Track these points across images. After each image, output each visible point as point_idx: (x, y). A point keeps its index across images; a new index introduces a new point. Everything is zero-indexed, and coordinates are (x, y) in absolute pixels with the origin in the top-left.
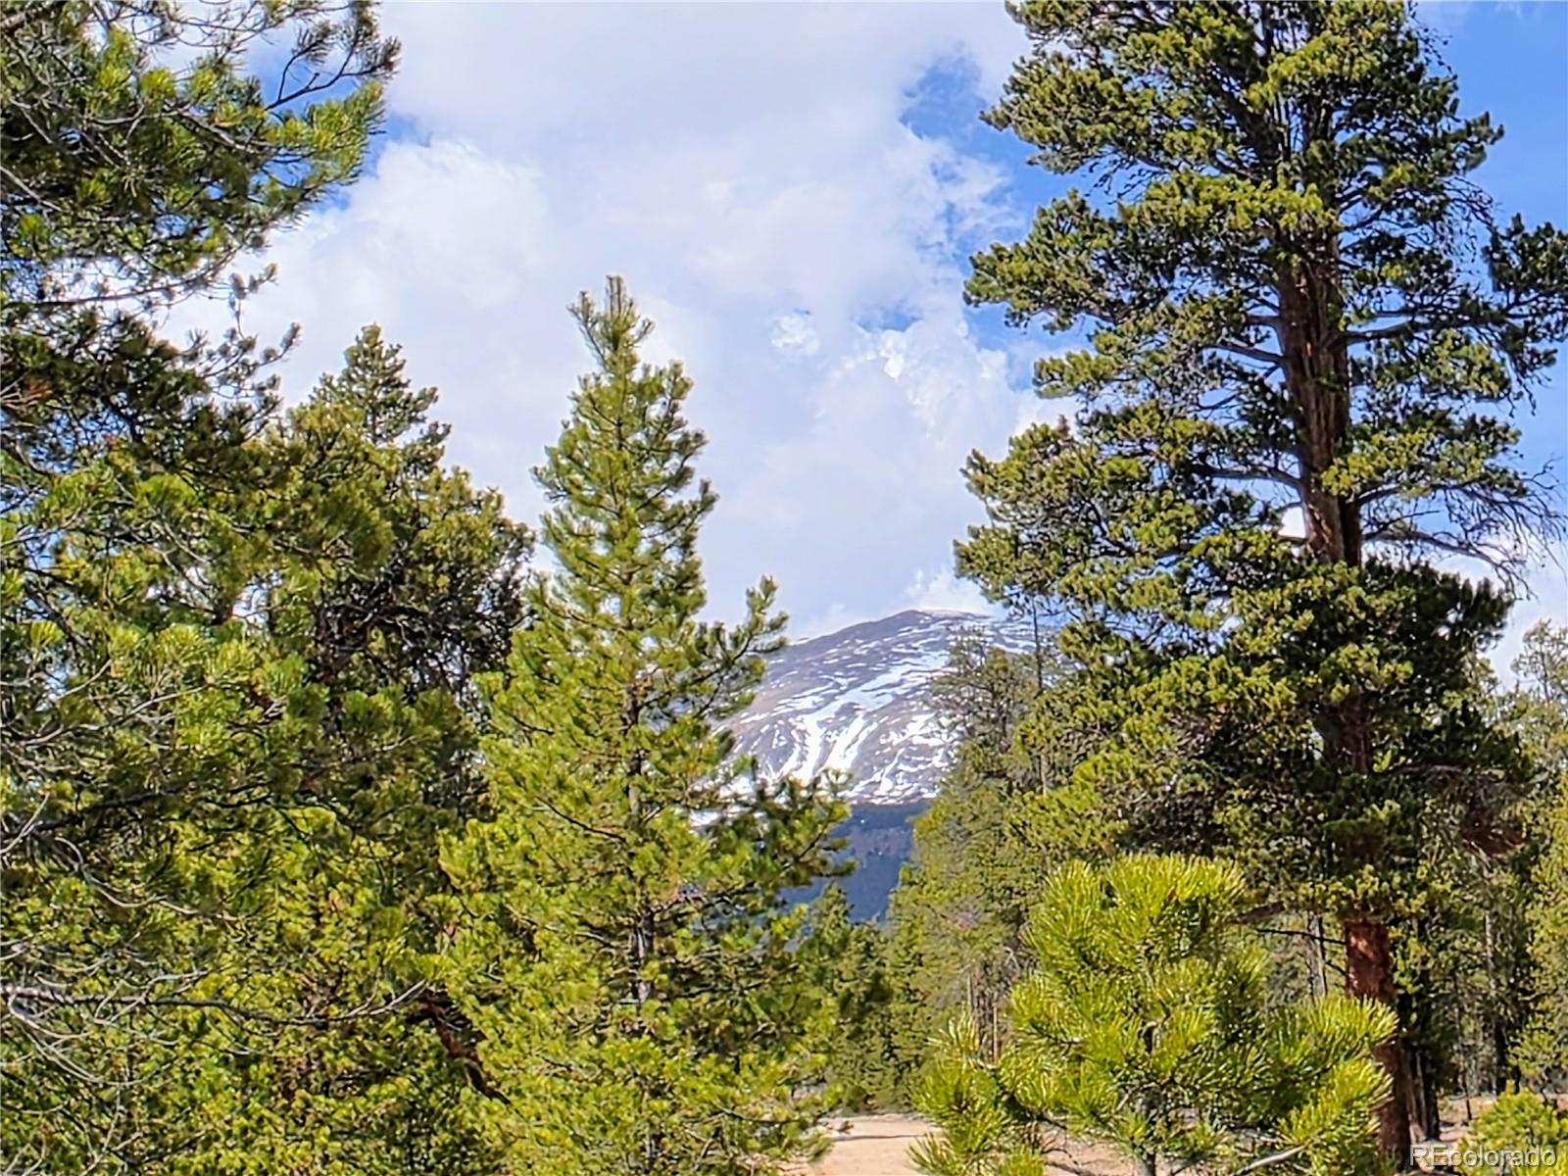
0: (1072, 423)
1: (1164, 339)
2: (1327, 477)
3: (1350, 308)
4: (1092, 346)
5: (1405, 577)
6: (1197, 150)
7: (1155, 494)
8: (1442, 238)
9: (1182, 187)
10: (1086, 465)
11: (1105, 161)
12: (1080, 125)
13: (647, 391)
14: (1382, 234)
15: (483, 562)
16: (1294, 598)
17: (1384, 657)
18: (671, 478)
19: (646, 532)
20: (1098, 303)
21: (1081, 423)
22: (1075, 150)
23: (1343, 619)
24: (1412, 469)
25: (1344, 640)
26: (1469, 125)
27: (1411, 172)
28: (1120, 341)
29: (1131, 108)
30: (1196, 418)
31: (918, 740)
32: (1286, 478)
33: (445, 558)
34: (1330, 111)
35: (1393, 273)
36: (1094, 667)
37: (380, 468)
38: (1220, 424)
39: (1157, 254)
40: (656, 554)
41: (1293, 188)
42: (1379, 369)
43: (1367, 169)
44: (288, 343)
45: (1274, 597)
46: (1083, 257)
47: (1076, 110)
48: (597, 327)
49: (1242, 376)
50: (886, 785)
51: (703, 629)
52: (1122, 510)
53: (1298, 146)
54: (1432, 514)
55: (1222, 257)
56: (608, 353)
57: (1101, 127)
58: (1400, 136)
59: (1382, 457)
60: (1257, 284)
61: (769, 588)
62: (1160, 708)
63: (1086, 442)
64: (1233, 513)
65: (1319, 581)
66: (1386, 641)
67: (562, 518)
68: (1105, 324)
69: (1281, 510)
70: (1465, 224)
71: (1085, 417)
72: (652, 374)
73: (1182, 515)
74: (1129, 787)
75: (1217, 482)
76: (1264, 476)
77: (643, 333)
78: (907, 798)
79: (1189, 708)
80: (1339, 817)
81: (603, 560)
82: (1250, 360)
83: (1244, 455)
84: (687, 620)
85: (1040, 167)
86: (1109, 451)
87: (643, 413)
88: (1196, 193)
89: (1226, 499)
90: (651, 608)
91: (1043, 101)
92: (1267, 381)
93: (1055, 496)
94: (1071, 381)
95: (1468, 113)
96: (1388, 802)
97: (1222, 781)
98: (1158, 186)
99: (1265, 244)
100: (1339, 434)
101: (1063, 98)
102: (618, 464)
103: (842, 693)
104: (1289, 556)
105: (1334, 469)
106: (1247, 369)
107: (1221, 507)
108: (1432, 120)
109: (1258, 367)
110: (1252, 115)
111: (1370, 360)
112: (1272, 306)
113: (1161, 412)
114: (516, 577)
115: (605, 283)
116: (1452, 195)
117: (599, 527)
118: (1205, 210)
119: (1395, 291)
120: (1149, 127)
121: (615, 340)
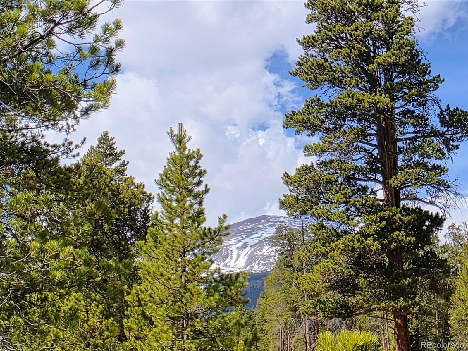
0: (315, 164)
1: (342, 140)
2: (391, 181)
3: (398, 131)
4: (321, 141)
5: (414, 211)
6: (353, 84)
7: (339, 185)
8: (426, 111)
9: (348, 95)
10: (319, 177)
11: (326, 86)
12: (318, 76)
13: (189, 157)
14: (407, 109)
15: (139, 204)
16: (380, 217)
17: (407, 236)
18: (197, 183)
19: (188, 199)
20: (323, 128)
21: (317, 164)
22: (316, 83)
23: (395, 224)
24: (416, 179)
25: (395, 230)
26: (434, 78)
27: (417, 91)
28: (329, 140)
29: (333, 71)
30: (352, 163)
31: (266, 254)
32: (379, 182)
33: (127, 203)
34: (393, 72)
35: (411, 121)
36: (320, 237)
37: (108, 176)
38: (359, 165)
39: (341, 114)
40: (191, 206)
41: (381, 95)
42: (406, 150)
43: (404, 90)
44: (83, 143)
45: (374, 217)
46: (318, 115)
47: (317, 71)
48: (175, 138)
49: (365, 151)
50: (256, 267)
51: (205, 228)
52: (329, 190)
53: (383, 83)
54: (422, 192)
55: (360, 115)
56: (178, 146)
57: (325, 76)
58: (414, 80)
59: (407, 176)
60: (370, 124)
61: (225, 216)
62: (340, 250)
63: (319, 170)
64: (362, 191)
65: (388, 212)
66: (407, 231)
67: (164, 195)
68: (325, 135)
69: (377, 191)
70: (432, 107)
71: (319, 162)
72: (191, 152)
73: (347, 192)
74: (330, 273)
75: (357, 182)
76: (372, 180)
77: (189, 140)
78: (262, 271)
79: (349, 250)
80: (393, 283)
81: (175, 207)
82: (368, 146)
83: (366, 174)
84: (200, 226)
85: (306, 88)
86: (325, 173)
87: (188, 163)
88: (353, 96)
89: (360, 187)
90: (190, 222)
91: (307, 68)
92: (373, 152)
93: (309, 186)
94: (315, 151)
95: (433, 74)
96: (408, 279)
97: (358, 272)
98: (341, 94)
99: (373, 112)
100: (394, 169)
101: (313, 68)
102: (180, 179)
103: (243, 239)
104: (379, 205)
105: (393, 179)
106: (367, 149)
107: (359, 189)
108: (423, 76)
109: (371, 148)
110: (369, 74)
111: (404, 147)
112: (375, 130)
113: (341, 161)
114: (148, 209)
115: (178, 125)
116: (428, 98)
117: (174, 197)
118: (355, 102)
119: (412, 126)
120: (339, 77)
121: (180, 142)
